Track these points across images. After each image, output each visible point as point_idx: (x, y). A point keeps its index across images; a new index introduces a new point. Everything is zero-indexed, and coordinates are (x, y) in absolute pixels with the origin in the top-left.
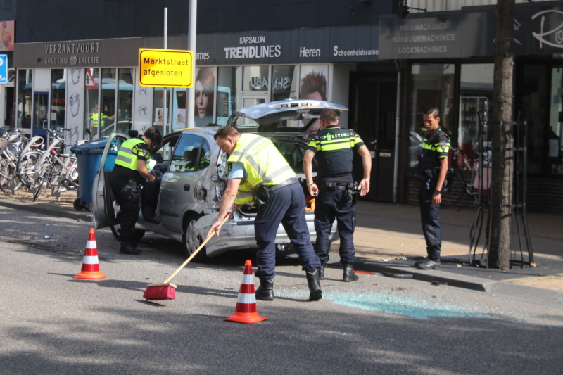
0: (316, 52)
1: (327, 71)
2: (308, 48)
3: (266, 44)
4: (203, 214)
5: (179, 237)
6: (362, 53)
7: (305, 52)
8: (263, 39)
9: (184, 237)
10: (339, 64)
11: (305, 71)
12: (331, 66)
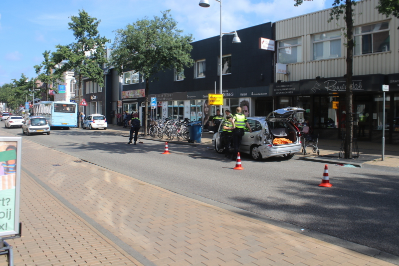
0: (246, 94)
1: (249, 100)
2: (243, 93)
3: (228, 92)
4: (260, 145)
5: (248, 153)
6: (262, 94)
7: (242, 95)
8: (227, 91)
9: (251, 152)
10: (253, 98)
11: (241, 100)
12: (250, 98)
